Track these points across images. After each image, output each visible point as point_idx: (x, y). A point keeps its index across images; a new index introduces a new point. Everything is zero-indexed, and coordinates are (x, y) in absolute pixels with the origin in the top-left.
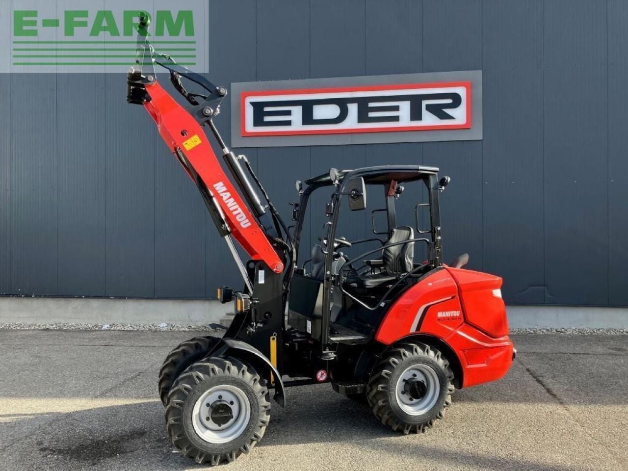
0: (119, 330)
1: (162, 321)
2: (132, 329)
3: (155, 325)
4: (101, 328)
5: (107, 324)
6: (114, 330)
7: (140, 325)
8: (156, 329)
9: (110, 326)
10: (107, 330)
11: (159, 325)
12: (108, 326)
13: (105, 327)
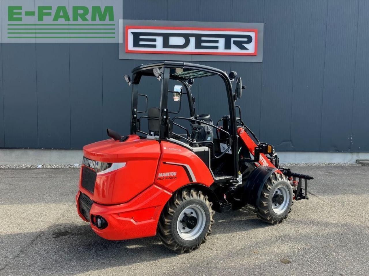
0: (49, 168)
1: (76, 163)
2: (57, 167)
3: (71, 165)
4: (37, 167)
5: (40, 165)
6: (46, 168)
7: (61, 165)
8: (73, 167)
9: (42, 166)
10: (41, 168)
11: (74, 165)
12: (41, 166)
13: (40, 166)
